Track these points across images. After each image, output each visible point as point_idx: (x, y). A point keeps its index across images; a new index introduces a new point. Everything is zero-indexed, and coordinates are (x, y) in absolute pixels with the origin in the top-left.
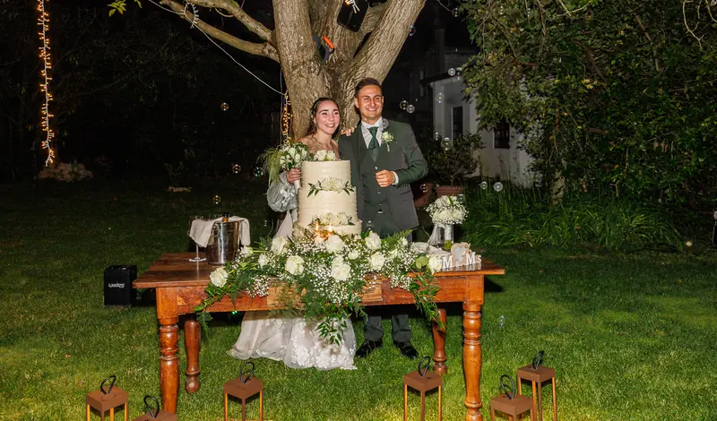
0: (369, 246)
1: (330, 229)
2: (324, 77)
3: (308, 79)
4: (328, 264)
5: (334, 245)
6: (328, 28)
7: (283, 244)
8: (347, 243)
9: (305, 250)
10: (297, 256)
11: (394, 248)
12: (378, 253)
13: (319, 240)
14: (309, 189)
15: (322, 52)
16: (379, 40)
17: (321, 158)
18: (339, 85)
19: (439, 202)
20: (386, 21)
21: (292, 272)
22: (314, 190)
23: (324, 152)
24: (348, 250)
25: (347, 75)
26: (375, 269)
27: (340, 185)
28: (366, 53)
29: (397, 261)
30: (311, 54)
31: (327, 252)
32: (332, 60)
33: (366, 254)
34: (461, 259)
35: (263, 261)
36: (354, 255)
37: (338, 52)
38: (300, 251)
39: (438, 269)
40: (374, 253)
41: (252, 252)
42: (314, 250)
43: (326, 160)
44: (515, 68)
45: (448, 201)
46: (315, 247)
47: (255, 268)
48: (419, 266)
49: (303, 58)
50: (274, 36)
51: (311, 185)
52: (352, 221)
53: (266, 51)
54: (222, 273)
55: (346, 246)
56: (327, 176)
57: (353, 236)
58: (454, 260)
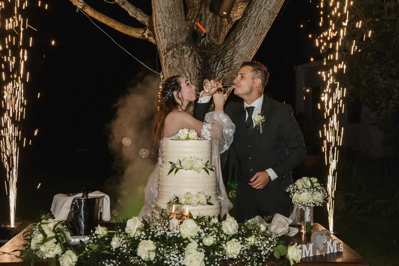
0: (225, 231)
1: (187, 210)
2: (195, 59)
3: (180, 60)
4: (181, 251)
5: (189, 229)
6: (201, 15)
7: (137, 226)
8: (203, 227)
9: (159, 234)
10: (149, 241)
11: (251, 235)
12: (234, 240)
13: (174, 222)
14: (169, 167)
15: (194, 37)
16: (246, 26)
17: (183, 137)
18: (209, 66)
19: (299, 183)
20: (254, 9)
21: (143, 258)
22: (174, 168)
23: (186, 131)
24: (203, 235)
25: (216, 57)
26: (231, 257)
27: (200, 164)
28: (234, 38)
29: (254, 248)
30: (185, 37)
31: (181, 237)
32: (204, 43)
33: (222, 239)
34: (322, 247)
35: (115, 243)
36: (209, 241)
37: (209, 36)
38: (153, 234)
39: (298, 260)
40: (231, 239)
41: (105, 233)
42: (168, 233)
43: (188, 139)
44: (369, 54)
45: (309, 184)
46: (169, 230)
47: (106, 252)
48: (277, 255)
49: (176, 41)
50: (151, 22)
51: (171, 163)
52: (211, 201)
53: (146, 35)
54: (70, 257)
55: (201, 231)
56: (187, 156)
57: (210, 219)
58: (315, 248)
